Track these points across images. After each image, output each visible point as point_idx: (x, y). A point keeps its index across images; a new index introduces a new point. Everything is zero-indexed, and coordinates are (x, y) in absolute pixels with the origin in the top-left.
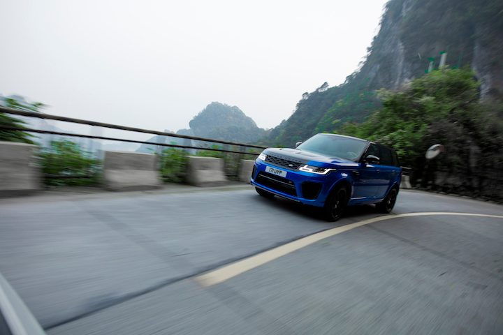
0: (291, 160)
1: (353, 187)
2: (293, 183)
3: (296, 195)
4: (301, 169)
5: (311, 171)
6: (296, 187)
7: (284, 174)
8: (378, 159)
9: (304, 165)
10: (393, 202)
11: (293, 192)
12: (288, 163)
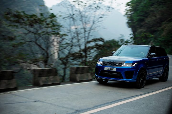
0: (116, 62)
1: (147, 70)
2: (120, 73)
3: (122, 78)
4: (123, 65)
5: (127, 66)
6: (123, 74)
7: (115, 69)
8: (155, 54)
9: (123, 63)
10: (167, 74)
11: (121, 77)
12: (115, 64)
